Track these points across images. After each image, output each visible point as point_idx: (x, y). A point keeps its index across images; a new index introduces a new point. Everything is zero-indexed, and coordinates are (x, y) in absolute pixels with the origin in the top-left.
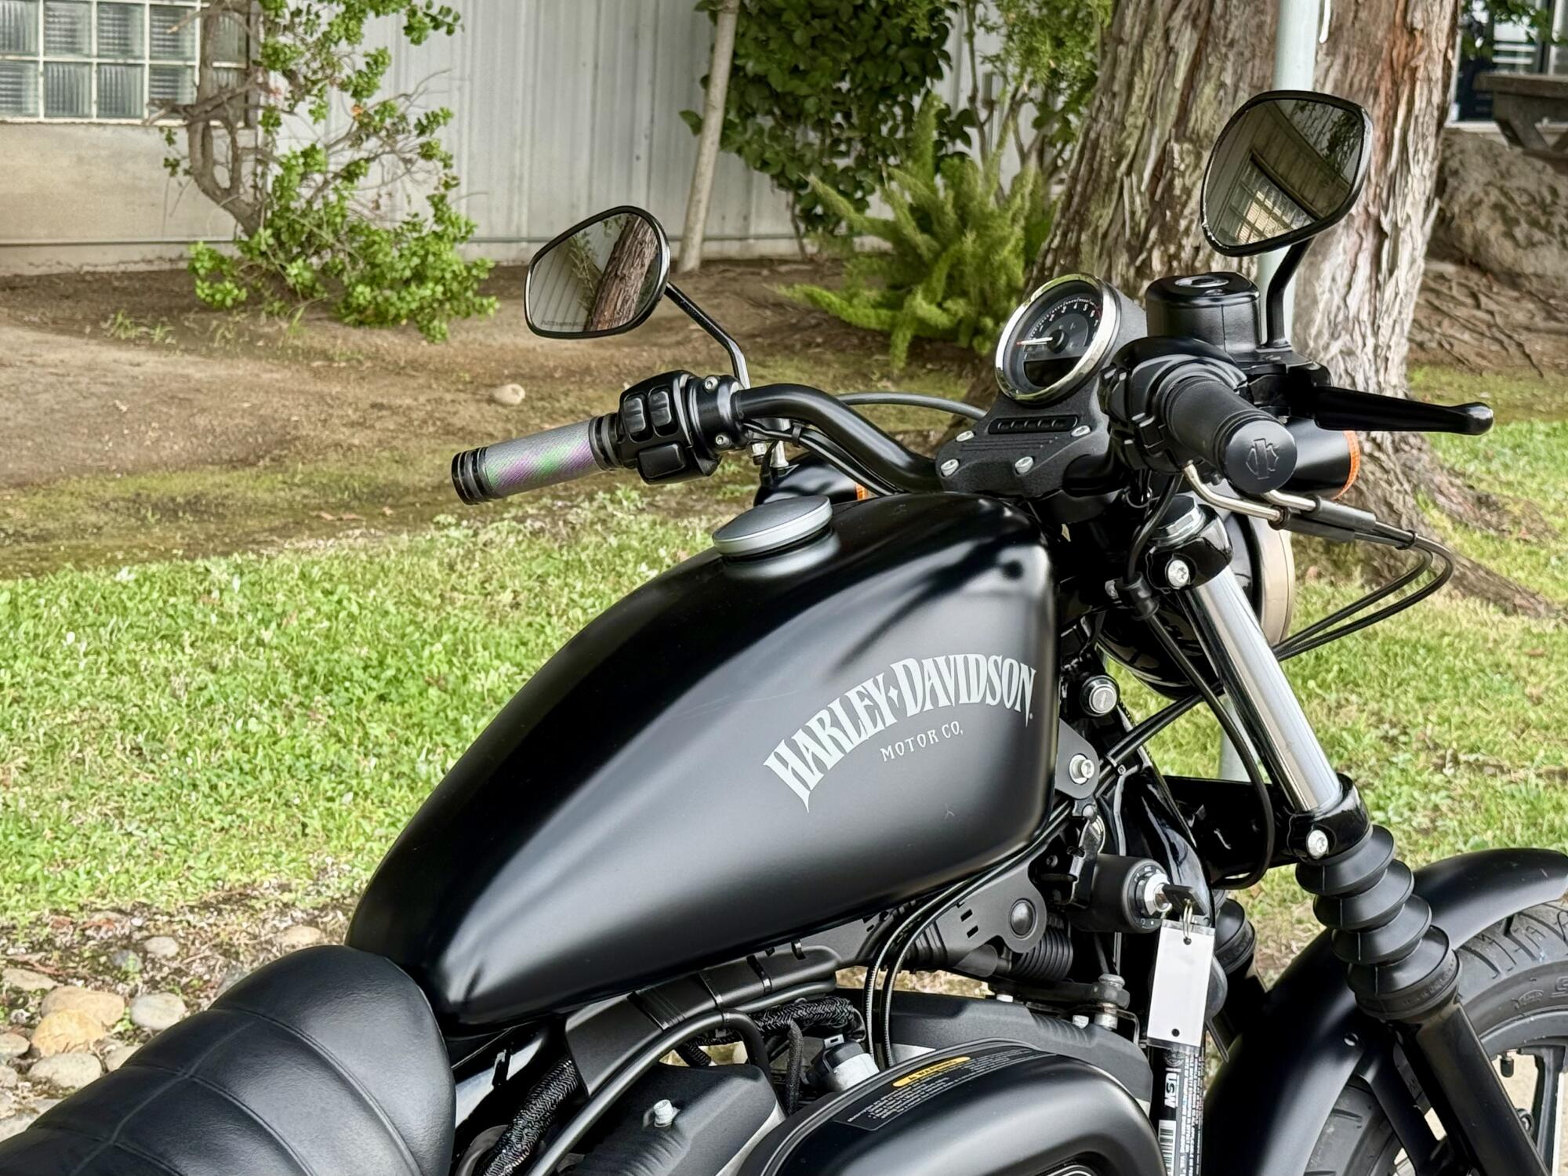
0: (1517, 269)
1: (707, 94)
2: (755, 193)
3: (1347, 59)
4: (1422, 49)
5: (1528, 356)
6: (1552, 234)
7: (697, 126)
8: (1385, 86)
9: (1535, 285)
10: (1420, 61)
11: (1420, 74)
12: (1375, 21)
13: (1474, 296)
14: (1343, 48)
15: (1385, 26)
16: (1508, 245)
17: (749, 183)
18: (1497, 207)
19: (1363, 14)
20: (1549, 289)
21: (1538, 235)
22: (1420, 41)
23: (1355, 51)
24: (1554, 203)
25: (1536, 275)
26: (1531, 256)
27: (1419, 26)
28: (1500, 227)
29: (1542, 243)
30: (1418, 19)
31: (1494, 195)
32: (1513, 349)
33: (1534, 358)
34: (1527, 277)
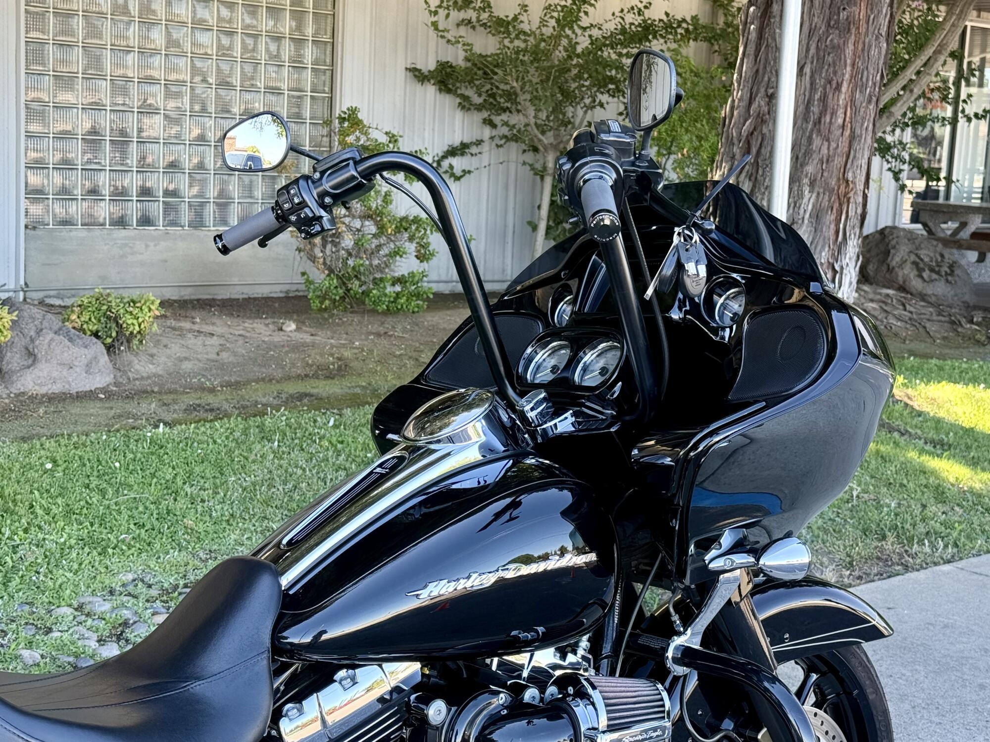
0: (924, 292)
1: (539, 213)
3: (818, 194)
4: (852, 189)
5: (928, 333)
6: (941, 276)
7: (535, 228)
8: (836, 206)
9: (933, 299)
10: (851, 194)
11: (852, 200)
12: (831, 177)
13: (904, 305)
14: (816, 189)
15: (835, 179)
16: (920, 280)
18: (914, 263)
19: (825, 174)
20: (940, 302)
21: (934, 276)
22: (851, 186)
23: (821, 190)
24: (942, 261)
25: (933, 294)
26: (931, 286)
27: (850, 179)
28: (915, 272)
29: (936, 280)
30: (850, 176)
31: (913, 258)
32: (921, 329)
33: (931, 333)
34: (929, 296)
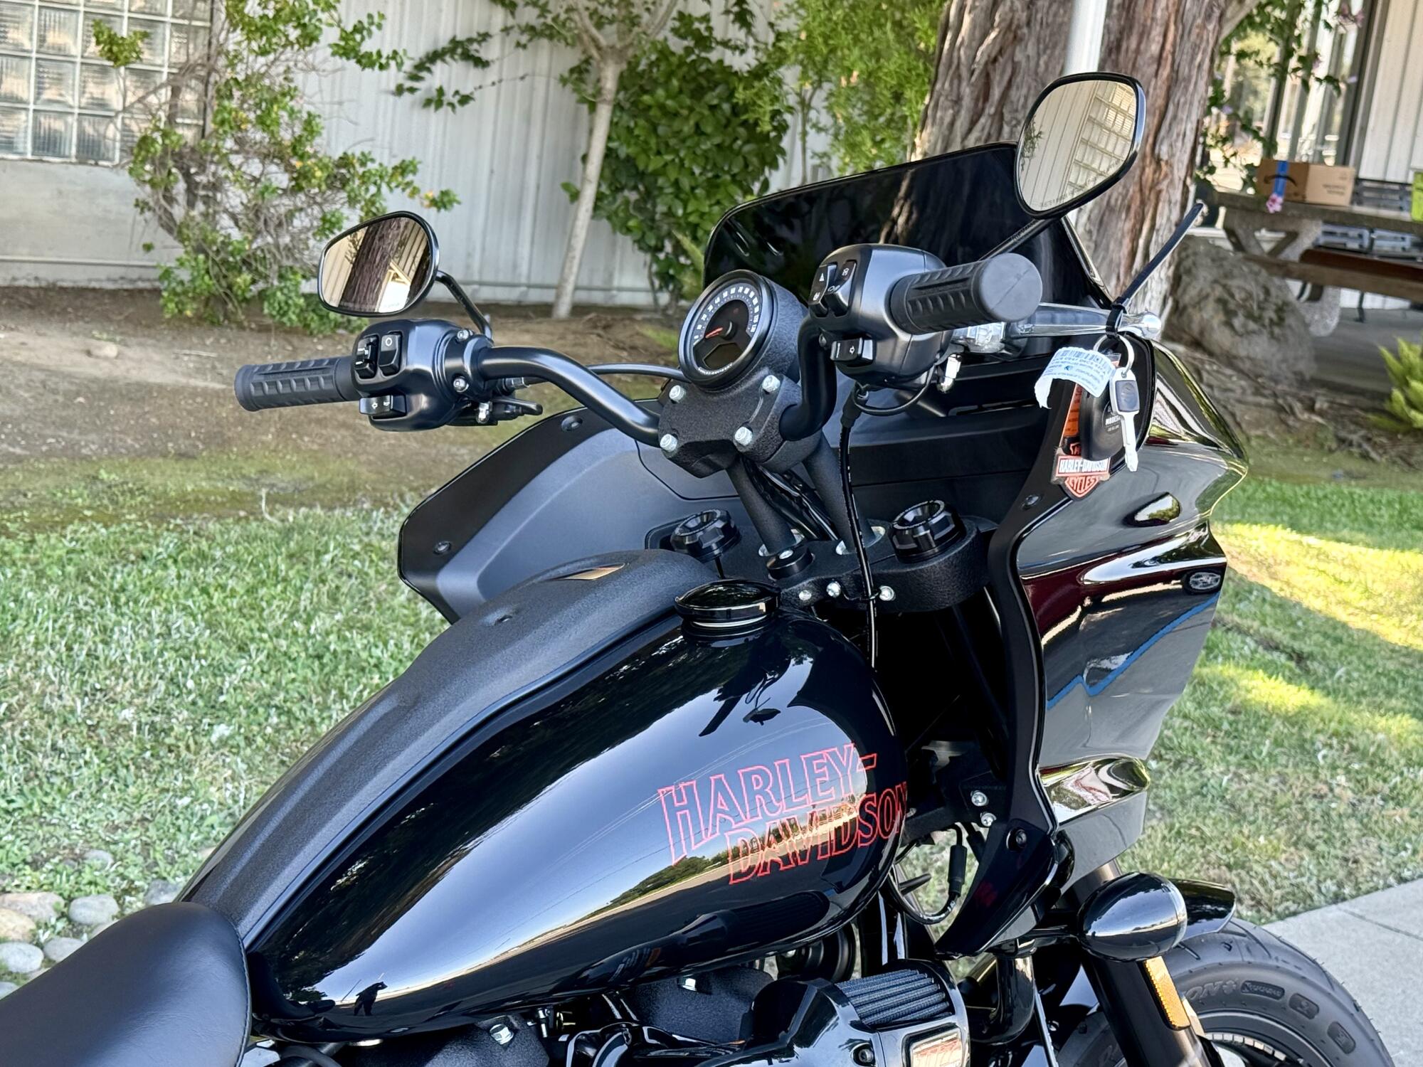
0: (1234, 352)
1: (584, 169)
2: (618, 253)
4: (1166, 176)
5: (1239, 424)
6: (1264, 326)
7: (575, 196)
8: (1135, 205)
9: (1247, 366)
10: (1164, 185)
11: (1164, 195)
13: (1198, 372)
16: (1227, 331)
17: (614, 244)
18: (1220, 301)
21: (1252, 326)
22: (1164, 168)
24: (1266, 300)
25: (1249, 358)
27: (1164, 157)
28: (1221, 317)
30: (1164, 151)
31: (1218, 291)
